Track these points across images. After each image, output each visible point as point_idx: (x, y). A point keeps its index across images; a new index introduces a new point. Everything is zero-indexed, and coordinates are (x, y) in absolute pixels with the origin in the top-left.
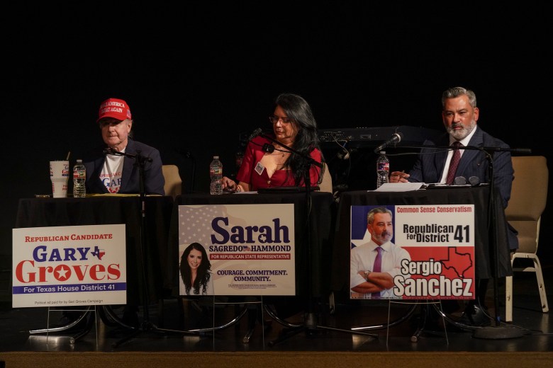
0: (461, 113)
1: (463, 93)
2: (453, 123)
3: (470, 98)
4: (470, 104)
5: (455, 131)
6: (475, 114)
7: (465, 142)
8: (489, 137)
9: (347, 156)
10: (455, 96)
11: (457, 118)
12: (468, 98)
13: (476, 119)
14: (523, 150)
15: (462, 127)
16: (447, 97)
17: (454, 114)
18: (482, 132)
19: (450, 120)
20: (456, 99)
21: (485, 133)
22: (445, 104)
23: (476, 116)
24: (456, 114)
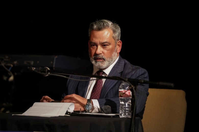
0: (104, 45)
1: (108, 26)
2: (96, 54)
3: (114, 32)
4: (113, 38)
5: (96, 62)
6: (117, 46)
7: (107, 72)
8: (129, 65)
9: (12, 78)
10: (99, 29)
11: (100, 50)
12: (112, 32)
13: (119, 51)
14: (165, 84)
15: (104, 59)
16: (93, 29)
17: (97, 46)
18: (123, 61)
19: (93, 52)
20: (100, 33)
21: (126, 61)
22: (91, 35)
23: (119, 49)
24: (99, 47)
